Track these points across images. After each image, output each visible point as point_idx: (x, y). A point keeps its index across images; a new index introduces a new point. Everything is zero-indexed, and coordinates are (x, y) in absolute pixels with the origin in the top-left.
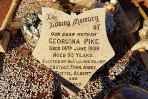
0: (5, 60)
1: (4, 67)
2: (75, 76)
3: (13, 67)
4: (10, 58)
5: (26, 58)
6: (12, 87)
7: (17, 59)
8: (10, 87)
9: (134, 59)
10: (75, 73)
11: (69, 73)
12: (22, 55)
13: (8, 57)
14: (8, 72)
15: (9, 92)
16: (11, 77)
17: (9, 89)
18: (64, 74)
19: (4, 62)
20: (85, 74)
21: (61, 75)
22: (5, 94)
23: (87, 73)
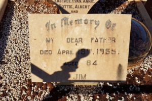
0: (15, 7)
1: (14, 12)
2: (76, 9)
3: (22, 11)
4: (19, 5)
5: (33, 6)
6: (23, 25)
7: (25, 6)
8: (21, 25)
9: (130, 7)
10: (76, 7)
11: (71, 7)
12: (30, 3)
13: (17, 4)
14: (19, 15)
15: (20, 28)
16: (21, 18)
17: (20, 26)
18: (66, 7)
19: (14, 8)
20: (84, 7)
21: (64, 8)
22: (17, 30)
23: (86, 7)
